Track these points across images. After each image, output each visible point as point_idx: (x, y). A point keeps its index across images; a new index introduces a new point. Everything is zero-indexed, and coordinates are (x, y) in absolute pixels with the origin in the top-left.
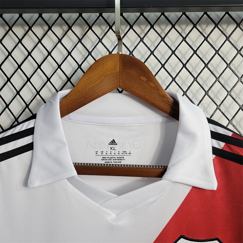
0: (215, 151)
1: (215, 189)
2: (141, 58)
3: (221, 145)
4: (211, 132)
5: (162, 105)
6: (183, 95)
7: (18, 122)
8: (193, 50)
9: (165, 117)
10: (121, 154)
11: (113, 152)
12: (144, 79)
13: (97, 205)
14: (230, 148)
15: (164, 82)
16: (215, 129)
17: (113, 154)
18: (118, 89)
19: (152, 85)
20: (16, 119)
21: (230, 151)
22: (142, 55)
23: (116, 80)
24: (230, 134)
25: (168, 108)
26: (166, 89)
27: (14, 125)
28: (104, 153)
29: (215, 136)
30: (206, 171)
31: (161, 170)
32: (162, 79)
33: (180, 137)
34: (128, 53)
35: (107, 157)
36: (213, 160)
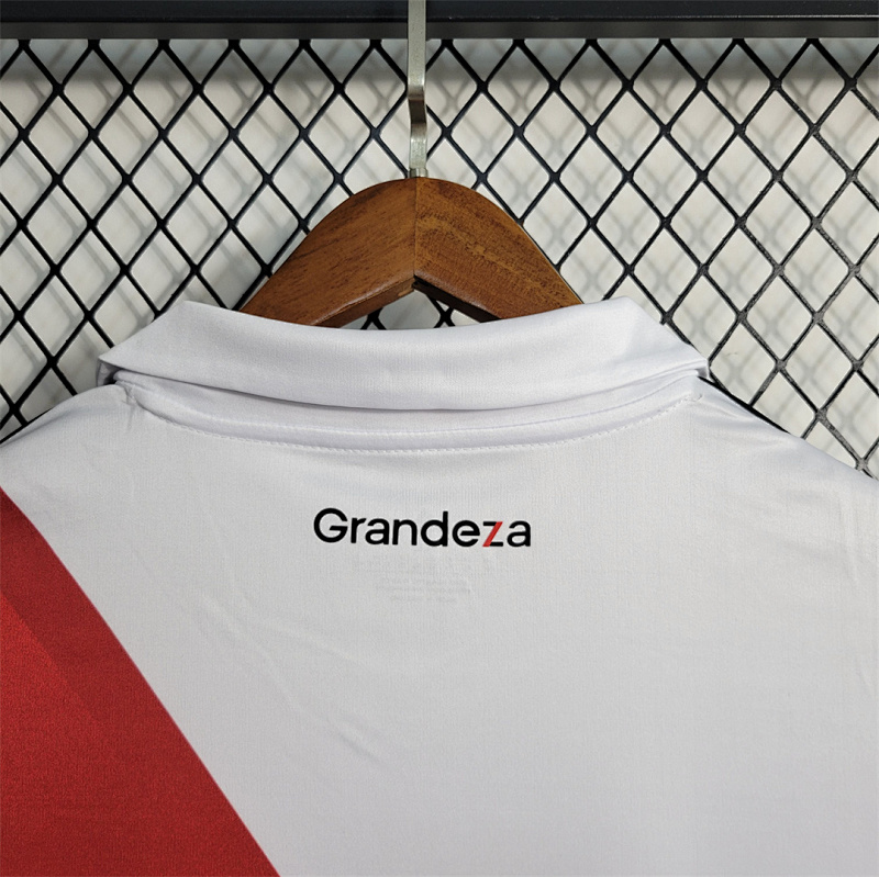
8: (696, 168)
15: (594, 278)
34: (470, 179)
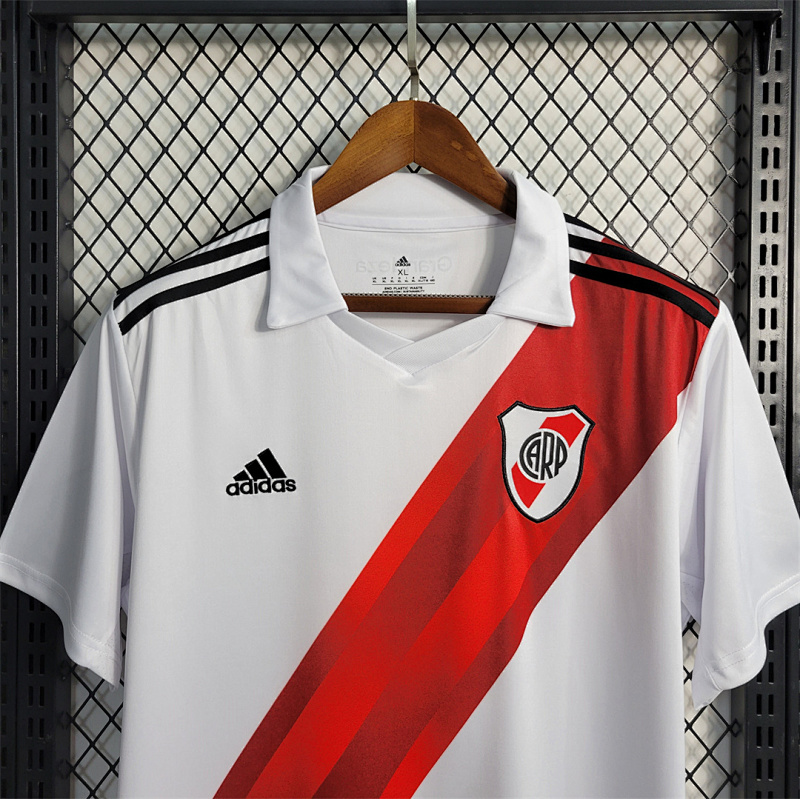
0: (575, 267)
1: (572, 325)
2: (452, 108)
3: (583, 257)
4: (570, 235)
5: (488, 192)
6: (528, 178)
7: (225, 229)
8: (548, 92)
9: (495, 215)
10: (417, 282)
11: (403, 278)
12: (458, 146)
13: (381, 358)
14: (598, 261)
15: (494, 154)
16: (576, 231)
17: (403, 282)
18: (408, 167)
19: (472, 156)
20: (223, 225)
21: (599, 266)
22: (453, 101)
23: (409, 149)
24: (600, 238)
25: (499, 198)
26: (498, 165)
27: (220, 234)
28: (388, 281)
29: (575, 242)
30: (557, 298)
31: (485, 301)
32: (491, 147)
33: (518, 245)
34: (427, 99)
35: (393, 286)
36: (571, 283)
